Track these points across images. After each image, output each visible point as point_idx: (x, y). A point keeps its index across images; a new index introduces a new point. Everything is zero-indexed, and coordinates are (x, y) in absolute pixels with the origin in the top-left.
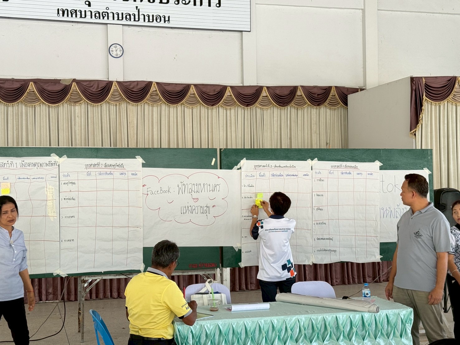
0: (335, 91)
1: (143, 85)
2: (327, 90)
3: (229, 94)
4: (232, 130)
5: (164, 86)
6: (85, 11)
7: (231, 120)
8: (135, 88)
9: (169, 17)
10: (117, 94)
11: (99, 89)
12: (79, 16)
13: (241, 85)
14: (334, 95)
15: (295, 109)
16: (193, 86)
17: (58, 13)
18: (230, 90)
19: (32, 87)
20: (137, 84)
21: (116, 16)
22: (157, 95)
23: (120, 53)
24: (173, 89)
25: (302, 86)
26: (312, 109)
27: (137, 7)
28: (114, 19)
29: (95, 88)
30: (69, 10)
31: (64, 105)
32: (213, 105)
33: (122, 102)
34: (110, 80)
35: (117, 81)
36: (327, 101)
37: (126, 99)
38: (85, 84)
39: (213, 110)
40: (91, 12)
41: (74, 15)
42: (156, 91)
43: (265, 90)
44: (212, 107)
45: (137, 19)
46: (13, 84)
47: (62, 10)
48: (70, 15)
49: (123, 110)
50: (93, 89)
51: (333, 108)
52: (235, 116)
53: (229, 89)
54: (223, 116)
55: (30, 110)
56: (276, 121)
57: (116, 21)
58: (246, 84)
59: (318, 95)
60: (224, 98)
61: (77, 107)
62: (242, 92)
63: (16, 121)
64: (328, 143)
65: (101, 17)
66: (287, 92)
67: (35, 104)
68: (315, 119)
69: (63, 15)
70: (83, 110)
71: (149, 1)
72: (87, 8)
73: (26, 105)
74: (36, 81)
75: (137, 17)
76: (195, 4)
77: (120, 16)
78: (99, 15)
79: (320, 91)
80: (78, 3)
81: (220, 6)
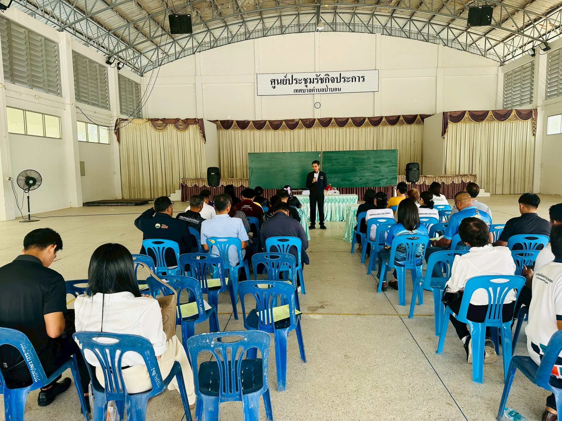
0: (419, 117)
1: (329, 119)
2: (416, 116)
3: (367, 121)
5: (338, 119)
7: (368, 133)
8: (325, 121)
9: (340, 88)
10: (318, 124)
11: (310, 122)
12: (302, 92)
13: (373, 116)
14: (419, 119)
15: (399, 126)
16: (350, 118)
17: (294, 91)
19: (284, 123)
20: (326, 119)
21: (317, 90)
23: (319, 106)
24: (341, 120)
25: (402, 115)
26: (407, 126)
27: (327, 85)
28: (317, 92)
30: (299, 89)
32: (359, 127)
33: (320, 127)
34: (315, 118)
35: (318, 119)
36: (415, 122)
38: (304, 120)
39: (359, 129)
40: (307, 90)
41: (300, 92)
42: (334, 122)
43: (384, 118)
46: (277, 122)
47: (296, 90)
49: (320, 131)
50: (308, 122)
51: (418, 125)
52: (370, 131)
53: (367, 119)
54: (364, 131)
55: (283, 133)
56: (389, 132)
58: (375, 116)
59: (410, 119)
60: (364, 123)
61: (301, 131)
62: (372, 120)
63: (278, 137)
64: (415, 142)
66: (395, 118)
67: (285, 130)
68: (409, 130)
69: (296, 92)
70: (304, 132)
71: (332, 82)
72: (306, 88)
73: (282, 131)
74: (285, 121)
75: (326, 90)
76: (352, 81)
77: (319, 90)
78: (311, 90)
79: (411, 117)
80: (302, 86)
81: (364, 81)
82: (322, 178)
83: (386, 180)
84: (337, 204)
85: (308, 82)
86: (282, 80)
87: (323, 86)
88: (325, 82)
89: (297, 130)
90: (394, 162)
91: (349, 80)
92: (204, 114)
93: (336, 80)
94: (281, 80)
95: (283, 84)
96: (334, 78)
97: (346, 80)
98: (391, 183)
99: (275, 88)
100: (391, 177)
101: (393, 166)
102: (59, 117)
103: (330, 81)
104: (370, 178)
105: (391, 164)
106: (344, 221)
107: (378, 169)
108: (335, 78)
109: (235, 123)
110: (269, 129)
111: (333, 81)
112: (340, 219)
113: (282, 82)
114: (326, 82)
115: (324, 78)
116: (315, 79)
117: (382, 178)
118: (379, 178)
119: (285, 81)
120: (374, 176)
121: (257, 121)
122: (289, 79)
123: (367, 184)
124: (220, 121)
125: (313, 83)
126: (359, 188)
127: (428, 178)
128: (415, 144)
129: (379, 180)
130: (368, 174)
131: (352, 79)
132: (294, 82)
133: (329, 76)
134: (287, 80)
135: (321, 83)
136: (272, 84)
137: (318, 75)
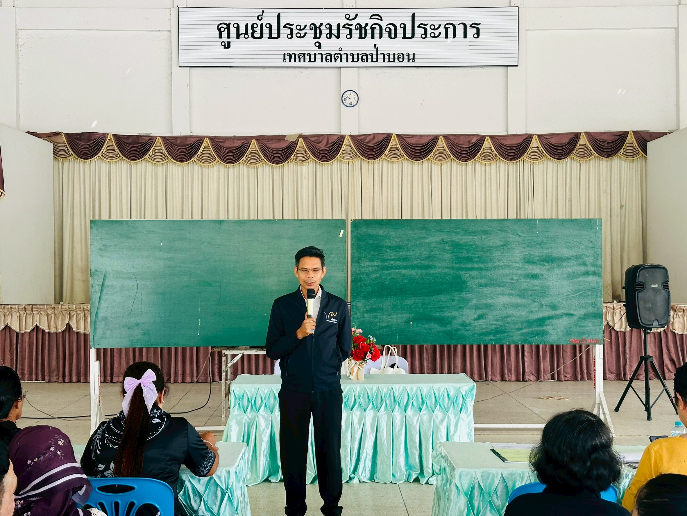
0: (633, 138)
1: (381, 138)
2: (622, 136)
3: (489, 146)
4: (493, 190)
6: (315, 54)
7: (491, 178)
8: (372, 142)
9: (414, 55)
10: (350, 150)
11: (329, 145)
12: (307, 60)
13: (506, 134)
14: (632, 142)
15: (577, 162)
16: (442, 137)
17: (284, 59)
18: (489, 140)
19: (254, 145)
20: (374, 138)
21: (350, 57)
22: (398, 150)
23: (354, 102)
24: (417, 142)
25: (586, 133)
26: (601, 162)
27: (375, 45)
28: (347, 61)
29: (324, 144)
30: (297, 54)
31: (290, 165)
32: (466, 161)
33: (356, 159)
34: (342, 134)
35: (350, 136)
36: (621, 151)
37: (361, 156)
38: (313, 139)
39: (467, 166)
40: (322, 55)
41: (302, 60)
42: (397, 145)
43: (536, 139)
44: (465, 163)
45: (375, 60)
46: (233, 142)
47: (288, 54)
48: (297, 60)
49: (357, 169)
50: (322, 145)
51: (630, 159)
52: (496, 172)
53: (488, 140)
54: (481, 173)
55: (252, 171)
56: (551, 178)
57: (350, 64)
58: (511, 133)
59: (608, 143)
60: (481, 150)
61: (304, 167)
62: (504, 142)
63: (237, 185)
64: (623, 206)
65: (333, 60)
66: (565, 140)
67: (257, 165)
68: (604, 174)
69: (290, 61)
70: (311, 170)
71: (390, 37)
72: (317, 51)
73: (248, 167)
74: (259, 139)
75: (375, 57)
76: (446, 37)
77: (355, 58)
78: (330, 57)
79: (611, 138)
80: (306, 45)
81: (478, 36)
82: (334, 321)
83: (564, 322)
84: (398, 414)
85: (324, 35)
87: (367, 46)
88: (369, 35)
89: (291, 165)
90: (590, 260)
91: (437, 32)
92: (18, 116)
93: (400, 31)
94: (247, 26)
95: (253, 37)
96: (395, 26)
97: (429, 31)
98: (584, 333)
99: (229, 46)
100: (582, 312)
101: (587, 273)
103: (385, 35)
104: (510, 312)
105: (582, 269)
106: (423, 481)
107: (536, 282)
108: (398, 27)
109: (110, 142)
110: (209, 160)
111: (393, 33)
112: (409, 476)
113: (250, 31)
114: (373, 37)
115: (367, 25)
116: (344, 27)
117: (552, 313)
118: (540, 315)
119: (258, 30)
120: (524, 306)
121: (176, 138)
122: (270, 25)
123: (502, 332)
124: (67, 135)
125: (338, 37)
126: (471, 347)
127: (680, 314)
128: (623, 213)
129: (542, 321)
130: (505, 299)
131: (446, 29)
132: (285, 32)
133: (382, 20)
134: (264, 27)
135: (361, 37)
136: (220, 37)
137: (352, 16)
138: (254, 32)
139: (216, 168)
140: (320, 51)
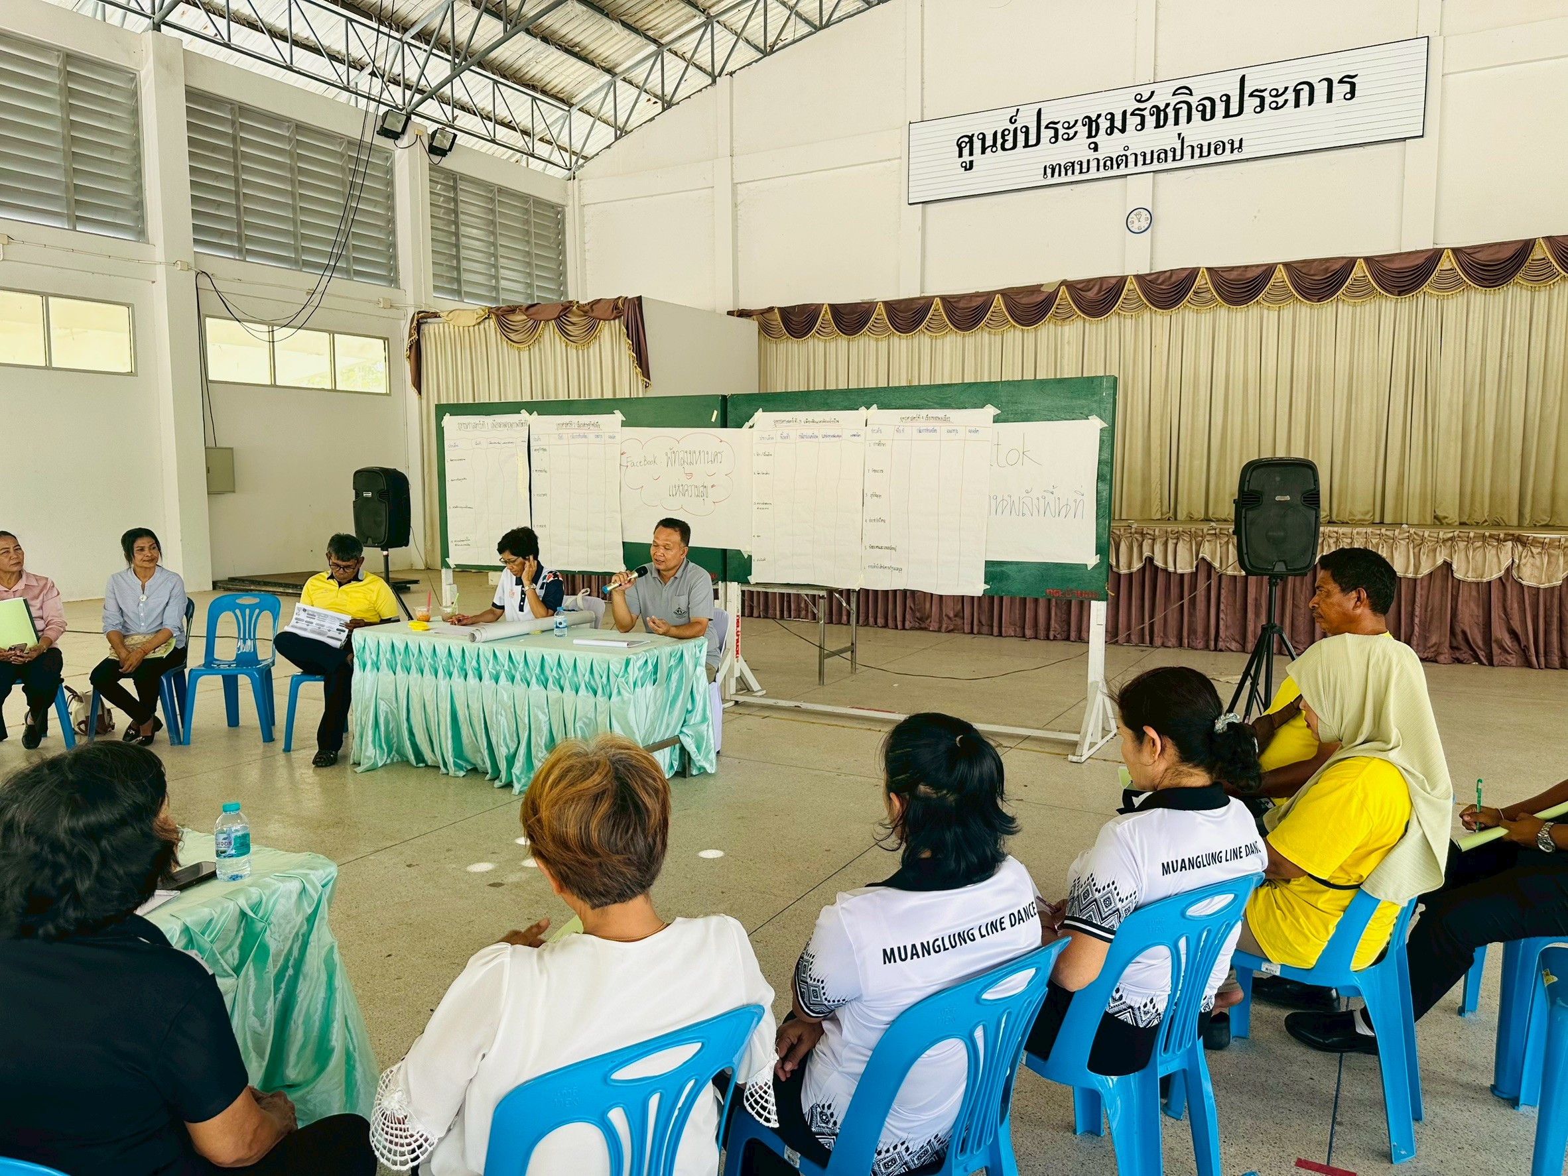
1: (1182, 276)
3: (1361, 274)
4: (1366, 345)
5: (1223, 274)
6: (1088, 161)
8: (1167, 283)
9: (1241, 140)
10: (1134, 296)
11: (1101, 293)
12: (1077, 171)
13: (1396, 251)
15: (1526, 290)
16: (1281, 266)
17: (1045, 173)
18: (1363, 265)
19: (998, 302)
20: (1171, 276)
21: (1140, 158)
22: (1208, 291)
23: (1145, 225)
24: (1240, 278)
25: (1548, 239)
27: (1180, 135)
28: (1136, 165)
29: (1096, 292)
30: (1063, 164)
31: (1046, 326)
32: (1320, 301)
33: (1144, 311)
34: (1123, 274)
35: (1135, 276)
37: (1150, 306)
38: (1080, 286)
40: (1098, 160)
41: (1070, 172)
42: (1206, 283)
43: (1449, 257)
44: (1319, 304)
45: (1178, 157)
46: (971, 301)
47: (1051, 167)
48: (1063, 173)
49: (1145, 325)
50: (1092, 293)
52: (1375, 316)
53: (1360, 264)
54: (1347, 319)
55: (995, 339)
56: (1476, 319)
57: (1140, 168)
60: (1347, 282)
61: (1066, 328)
62: (1389, 266)
65: (1115, 166)
66: (1505, 255)
67: (1002, 330)
69: (1053, 176)
70: (1076, 331)
71: (1204, 118)
72: (1092, 155)
73: (989, 334)
74: (1006, 294)
75: (1178, 153)
76: (1297, 105)
77: (1145, 158)
78: (1111, 163)
80: (1077, 149)
81: (1353, 96)
85: (1102, 131)
86: (999, 136)
87: (1166, 137)
88: (1171, 120)
89: (1048, 326)
91: (1281, 100)
93: (1220, 108)
94: (995, 134)
95: (1003, 149)
96: (1212, 101)
97: (1268, 100)
99: (971, 167)
102: (128, 306)
103: (1196, 116)
108: (1218, 101)
109: (826, 315)
110: (941, 327)
111: (1208, 114)
113: (1000, 141)
114: (1176, 123)
115: (1168, 105)
116: (1133, 114)
119: (1010, 138)
121: (902, 301)
122: (1027, 128)
124: (780, 310)
125: (1123, 130)
131: (1297, 92)
132: (1047, 134)
133: (1191, 94)
134: (1019, 132)
135: (1158, 126)
136: (960, 155)
137: (1146, 96)
138: (1005, 141)
139: (948, 339)
140: (1096, 155)
